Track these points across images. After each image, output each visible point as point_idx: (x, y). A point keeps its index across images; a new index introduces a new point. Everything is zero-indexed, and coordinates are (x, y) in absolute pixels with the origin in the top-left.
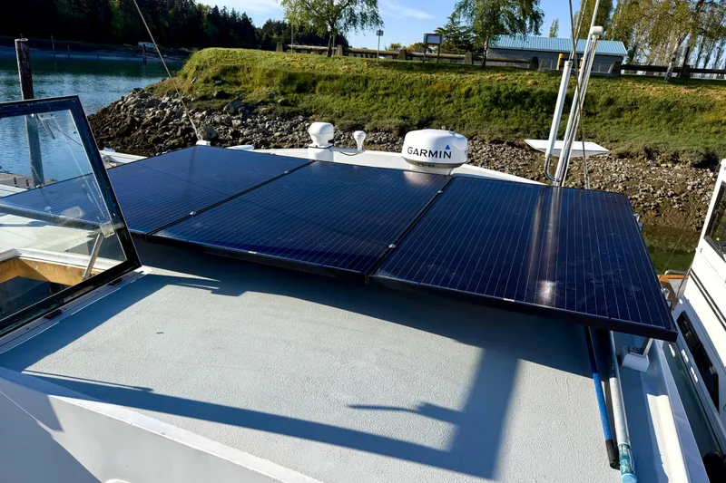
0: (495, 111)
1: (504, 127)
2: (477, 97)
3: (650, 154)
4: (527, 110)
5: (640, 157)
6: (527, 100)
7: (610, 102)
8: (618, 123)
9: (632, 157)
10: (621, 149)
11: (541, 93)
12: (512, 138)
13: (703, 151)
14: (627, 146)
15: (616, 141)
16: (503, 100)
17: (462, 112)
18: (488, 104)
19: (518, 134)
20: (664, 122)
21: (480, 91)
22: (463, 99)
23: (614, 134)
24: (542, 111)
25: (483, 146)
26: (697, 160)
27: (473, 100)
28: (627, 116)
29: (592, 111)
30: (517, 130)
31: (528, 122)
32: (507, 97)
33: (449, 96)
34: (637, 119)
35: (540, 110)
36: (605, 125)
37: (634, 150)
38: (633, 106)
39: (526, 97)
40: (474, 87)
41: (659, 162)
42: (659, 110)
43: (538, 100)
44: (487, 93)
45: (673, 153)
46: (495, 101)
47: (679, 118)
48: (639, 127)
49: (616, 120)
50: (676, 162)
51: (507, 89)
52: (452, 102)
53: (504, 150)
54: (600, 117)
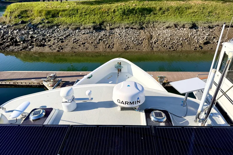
0: (124, 17)
1: (128, 22)
2: (118, 12)
3: (176, 26)
4: (135, 15)
5: (173, 27)
6: (134, 12)
7: (161, 9)
8: (164, 16)
9: (170, 27)
10: (167, 25)
11: (138, 8)
12: (131, 26)
13: (191, 23)
14: (168, 24)
15: (165, 23)
16: (126, 12)
17: (114, 18)
18: (122, 14)
19: (133, 24)
20: (178, 14)
21: (118, 10)
22: (113, 14)
23: (164, 20)
24: (140, 15)
25: (123, 30)
26: (191, 26)
28: (166, 13)
29: (155, 13)
30: (133, 23)
31: (136, 19)
32: (128, 11)
33: (108, 13)
34: (170, 14)
35: (139, 15)
36: (160, 17)
37: (171, 25)
38: (168, 10)
39: (134, 11)
40: (116, 9)
41: (179, 28)
42: (176, 10)
43: (138, 11)
44: (121, 10)
45: (183, 25)
46: (124, 13)
47: (182, 12)
48: (171, 16)
49: (163, 15)
50: (184, 28)
51: (127, 8)
52: (109, 15)
53: (130, 31)
54: (158, 14)
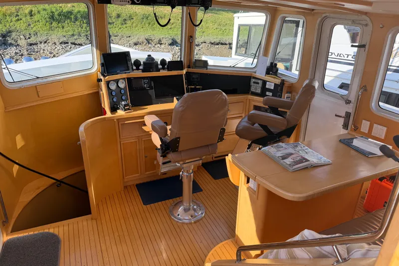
0: (54, 24)
1: (65, 34)
2: (39, 15)
3: (148, 41)
4: (75, 23)
5: (144, 43)
6: (72, 16)
7: (118, 16)
8: (126, 27)
9: (140, 44)
10: (135, 40)
11: (79, 12)
12: (72, 40)
13: (170, 37)
14: (136, 38)
15: (129, 37)
16: (57, 17)
17: (32, 26)
18: (48, 20)
19: (75, 37)
20: (147, 25)
21: (39, 12)
22: (28, 17)
23: (128, 33)
24: (83, 23)
25: (56, 46)
26: (170, 41)
27: (36, 18)
28: (129, 23)
29: (111, 21)
30: (73, 35)
31: (78, 30)
32: (59, 15)
33: (17, 15)
34: (134, 25)
35: (82, 23)
36: (120, 28)
37: (140, 40)
38: (131, 18)
39: (71, 15)
40: (33, 9)
41: (154, 45)
42: (143, 19)
43: (79, 16)
44: (45, 12)
45: (158, 40)
46: (52, 17)
47: (153, 22)
48: (137, 28)
49: (125, 25)
50: (161, 44)
51: (57, 10)
52: (21, 19)
53: (71, 48)
54: (116, 24)
